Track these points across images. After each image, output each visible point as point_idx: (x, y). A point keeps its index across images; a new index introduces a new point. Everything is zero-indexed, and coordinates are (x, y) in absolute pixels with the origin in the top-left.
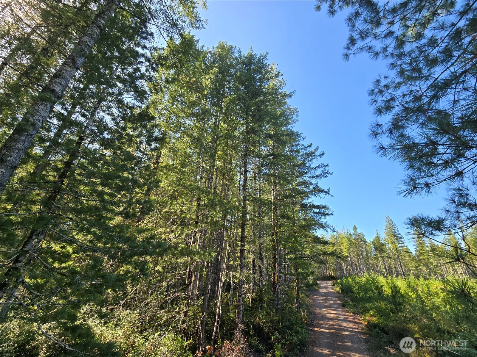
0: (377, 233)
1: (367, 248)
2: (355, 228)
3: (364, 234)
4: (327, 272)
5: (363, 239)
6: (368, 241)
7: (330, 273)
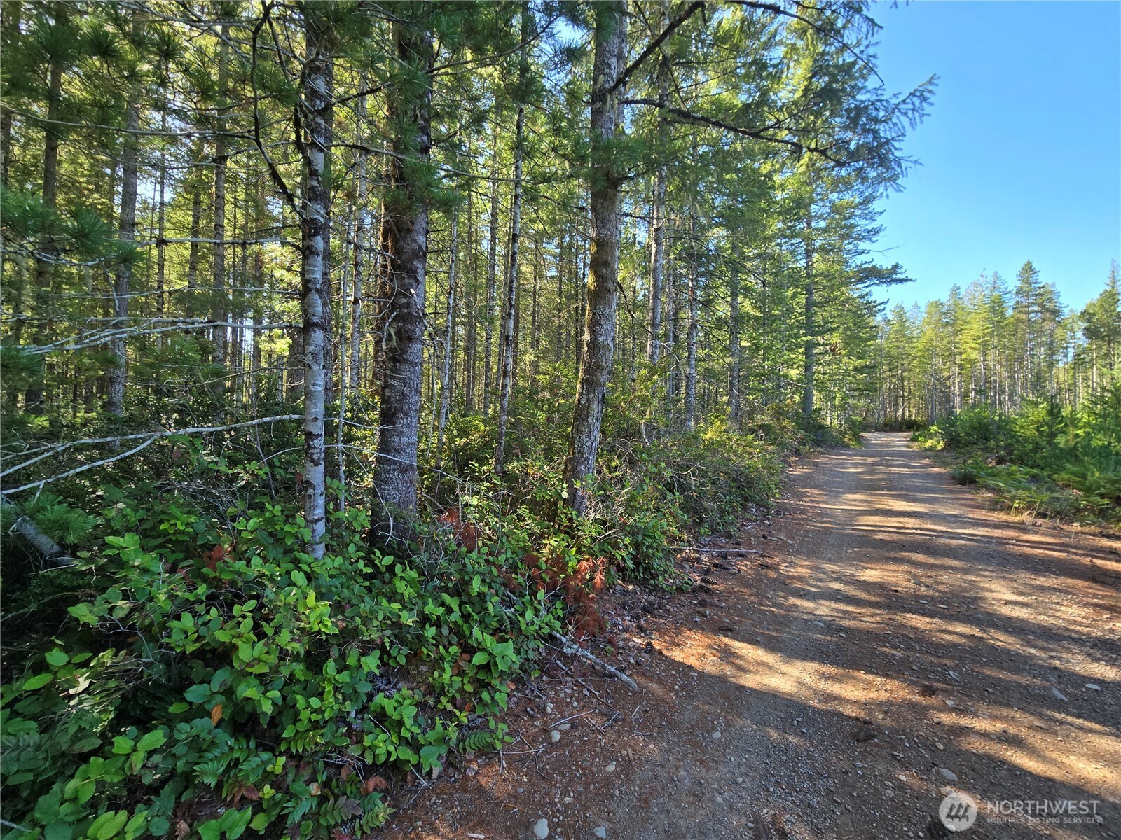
0: (1114, 281)
1: (1059, 332)
2: (1029, 270)
3: (1058, 288)
4: (896, 412)
5: (1048, 305)
6: (1066, 311)
7: (907, 414)
